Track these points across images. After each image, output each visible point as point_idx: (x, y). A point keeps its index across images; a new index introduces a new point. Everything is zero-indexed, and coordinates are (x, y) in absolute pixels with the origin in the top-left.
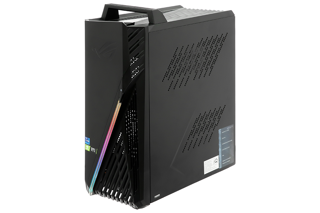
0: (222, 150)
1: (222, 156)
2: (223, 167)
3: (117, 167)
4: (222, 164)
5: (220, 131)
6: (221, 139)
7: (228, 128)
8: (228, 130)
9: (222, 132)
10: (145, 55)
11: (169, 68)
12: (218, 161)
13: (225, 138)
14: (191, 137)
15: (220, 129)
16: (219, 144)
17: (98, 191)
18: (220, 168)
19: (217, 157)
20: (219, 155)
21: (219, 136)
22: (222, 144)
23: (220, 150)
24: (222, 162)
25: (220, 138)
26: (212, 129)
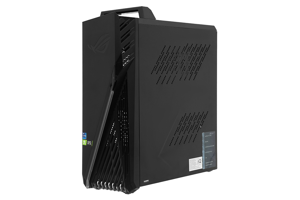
0: (205, 152)
1: (205, 158)
2: (206, 168)
3: (111, 164)
4: (205, 165)
5: (203, 134)
6: (205, 142)
7: (211, 133)
8: (211, 135)
9: (205, 135)
10: (135, 44)
11: (158, 63)
12: (202, 162)
13: (208, 142)
14: (178, 133)
15: (204, 133)
16: (203, 147)
17: (94, 183)
18: (204, 168)
19: (201, 158)
20: (202, 156)
21: (203, 139)
22: (205, 147)
23: (203, 152)
24: (205, 164)
25: (203, 141)
26: (196, 131)
